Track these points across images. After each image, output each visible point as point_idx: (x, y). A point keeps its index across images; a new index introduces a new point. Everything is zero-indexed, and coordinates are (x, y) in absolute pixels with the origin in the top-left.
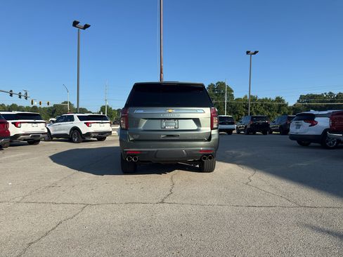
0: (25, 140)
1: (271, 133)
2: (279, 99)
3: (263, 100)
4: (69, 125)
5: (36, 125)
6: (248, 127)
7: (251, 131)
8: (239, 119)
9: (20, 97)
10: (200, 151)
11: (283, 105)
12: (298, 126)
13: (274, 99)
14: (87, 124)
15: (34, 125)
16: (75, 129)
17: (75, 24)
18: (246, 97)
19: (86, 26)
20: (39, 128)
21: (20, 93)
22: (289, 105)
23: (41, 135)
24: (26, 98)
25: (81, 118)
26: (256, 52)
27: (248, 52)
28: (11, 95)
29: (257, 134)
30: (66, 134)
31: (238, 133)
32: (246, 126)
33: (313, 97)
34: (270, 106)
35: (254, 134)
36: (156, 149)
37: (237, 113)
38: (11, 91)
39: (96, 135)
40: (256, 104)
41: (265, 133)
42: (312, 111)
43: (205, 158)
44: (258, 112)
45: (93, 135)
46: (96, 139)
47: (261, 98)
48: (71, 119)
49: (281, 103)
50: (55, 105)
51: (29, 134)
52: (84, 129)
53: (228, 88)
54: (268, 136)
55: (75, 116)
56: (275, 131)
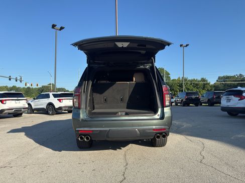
0: (9, 114)
1: (201, 105)
2: (203, 80)
3: (192, 80)
4: (46, 101)
5: (18, 101)
6: (184, 100)
7: (186, 103)
8: (175, 94)
9: (16, 81)
10: (154, 130)
11: (207, 84)
12: (229, 100)
13: (200, 80)
14: (60, 100)
15: (17, 101)
16: (51, 104)
17: (54, 26)
18: (179, 78)
19: (62, 28)
20: (21, 104)
21: (16, 78)
22: (211, 84)
23: (23, 110)
24: (21, 82)
25: (55, 96)
26: (187, 45)
27: (181, 45)
28: (10, 79)
29: (191, 106)
30: (44, 108)
31: (176, 105)
32: (182, 100)
33: (228, 77)
34: (197, 85)
35: (188, 106)
36: (108, 129)
37: (173, 90)
38: (10, 77)
39: (67, 109)
40: (187, 83)
41: (197, 105)
42: (239, 88)
43: (158, 137)
44: (188, 89)
45: (64, 109)
46: (67, 112)
47: (191, 79)
48: (48, 96)
49: (205, 82)
50: (43, 87)
51: (13, 109)
52: (57, 104)
53: (166, 72)
54: (199, 107)
55: (51, 94)
56: (204, 103)
